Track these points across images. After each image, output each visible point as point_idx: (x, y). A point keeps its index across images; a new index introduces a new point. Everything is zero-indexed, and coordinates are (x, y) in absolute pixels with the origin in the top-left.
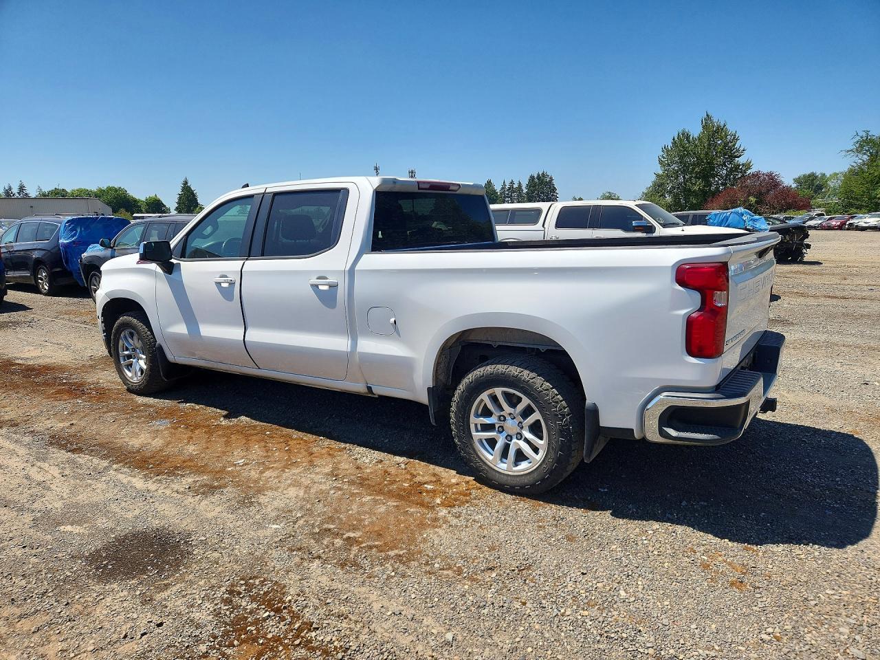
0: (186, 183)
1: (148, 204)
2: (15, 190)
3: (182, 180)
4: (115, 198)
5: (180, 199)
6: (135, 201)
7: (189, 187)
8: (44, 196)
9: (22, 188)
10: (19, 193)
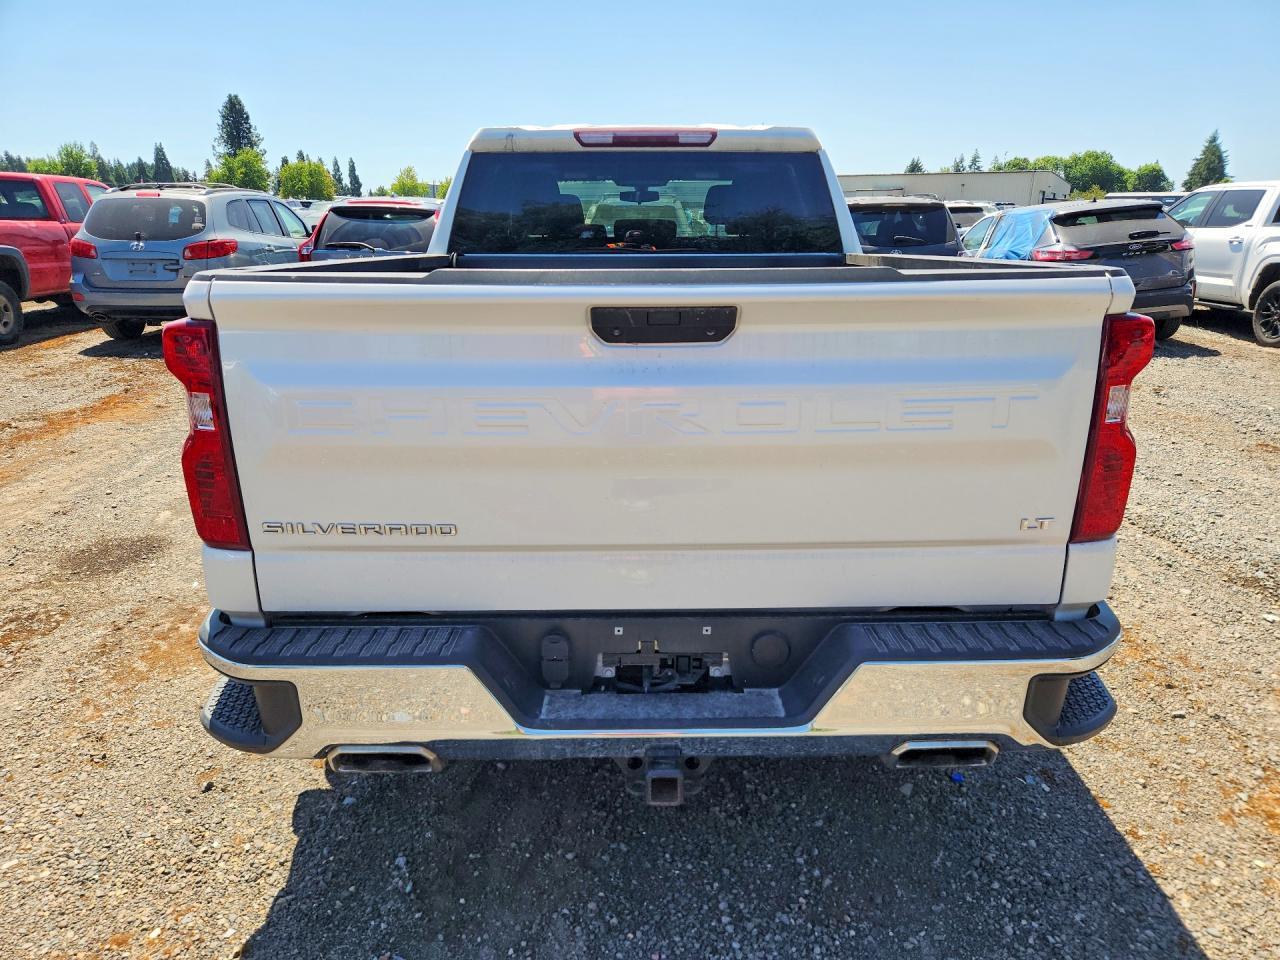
0: (1214, 139)
1: (1140, 177)
2: (967, 163)
3: (1208, 136)
4: (1092, 168)
5: (1195, 167)
6: (1121, 173)
7: (1217, 148)
8: (999, 170)
9: (975, 161)
10: (970, 167)
